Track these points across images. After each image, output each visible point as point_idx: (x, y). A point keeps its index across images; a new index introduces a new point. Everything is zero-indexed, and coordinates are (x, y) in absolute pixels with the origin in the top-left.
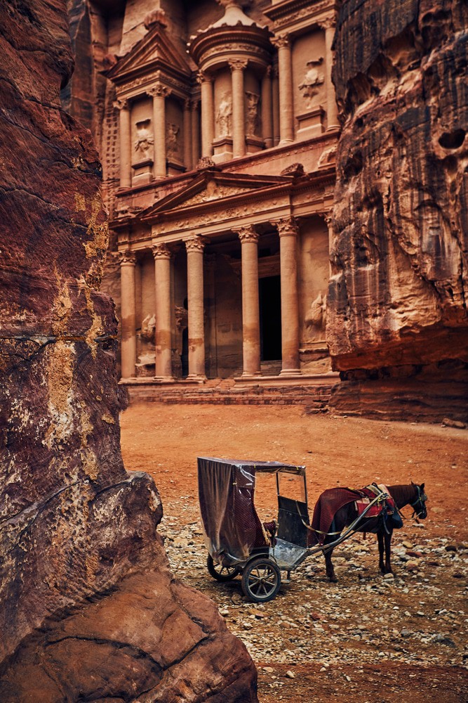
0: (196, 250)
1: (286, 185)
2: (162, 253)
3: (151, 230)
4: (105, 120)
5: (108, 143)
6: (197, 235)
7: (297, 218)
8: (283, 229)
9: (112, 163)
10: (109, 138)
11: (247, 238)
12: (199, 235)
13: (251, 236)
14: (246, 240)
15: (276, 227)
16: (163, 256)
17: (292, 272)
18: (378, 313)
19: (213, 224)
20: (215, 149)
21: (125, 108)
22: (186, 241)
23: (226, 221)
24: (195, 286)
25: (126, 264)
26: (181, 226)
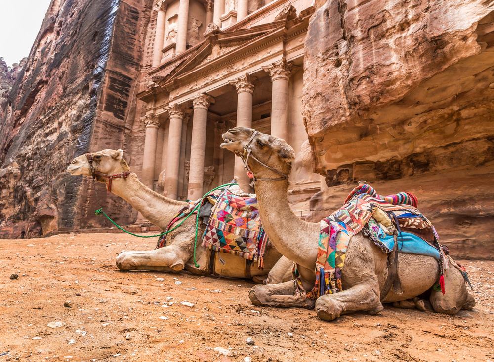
0: (201, 106)
1: (279, 30)
2: (176, 113)
3: (169, 96)
4: (149, 25)
5: (150, 40)
6: (203, 94)
7: (289, 62)
8: (275, 72)
9: (150, 54)
10: (151, 37)
11: (243, 88)
12: (204, 93)
13: (246, 86)
14: (241, 89)
15: (269, 73)
16: (176, 116)
17: (282, 114)
18: (410, 16)
19: (215, 81)
20: (223, 22)
21: (161, 9)
22: (193, 100)
23: (225, 77)
24: (197, 137)
25: (150, 125)
26: (191, 89)
